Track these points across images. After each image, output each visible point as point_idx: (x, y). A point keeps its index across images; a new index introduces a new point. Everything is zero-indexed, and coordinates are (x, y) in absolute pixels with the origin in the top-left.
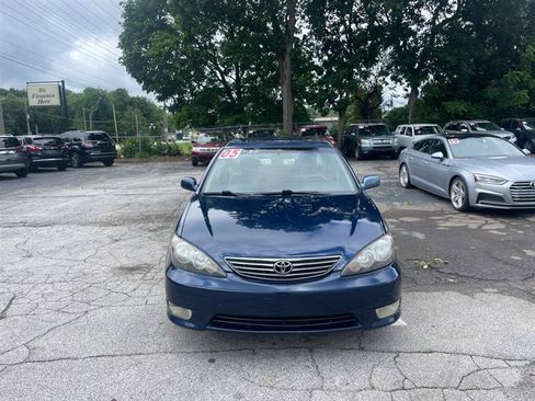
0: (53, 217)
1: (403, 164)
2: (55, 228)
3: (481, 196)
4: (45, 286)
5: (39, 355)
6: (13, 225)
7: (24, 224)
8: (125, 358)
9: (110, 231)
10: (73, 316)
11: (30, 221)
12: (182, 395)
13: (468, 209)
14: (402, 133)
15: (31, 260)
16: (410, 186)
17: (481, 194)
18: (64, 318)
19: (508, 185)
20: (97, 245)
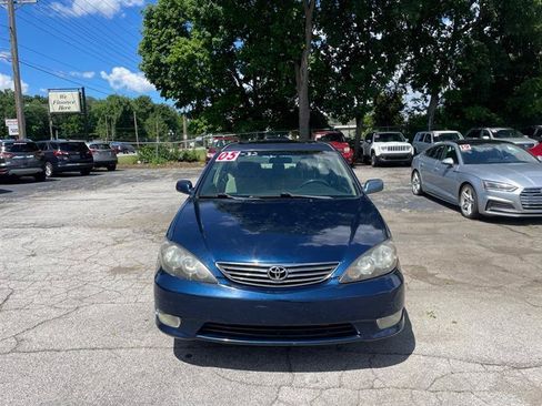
0: (63, 218)
1: (415, 170)
2: (62, 229)
3: (491, 203)
4: (44, 283)
5: (26, 346)
6: (24, 226)
7: (35, 226)
8: (106, 351)
9: (115, 233)
10: (64, 312)
11: (40, 222)
12: (153, 386)
13: (477, 216)
14: (421, 140)
15: (34, 259)
16: (421, 193)
17: (489, 201)
18: (54, 313)
19: (518, 192)
20: (100, 245)
